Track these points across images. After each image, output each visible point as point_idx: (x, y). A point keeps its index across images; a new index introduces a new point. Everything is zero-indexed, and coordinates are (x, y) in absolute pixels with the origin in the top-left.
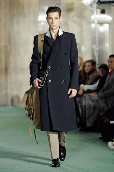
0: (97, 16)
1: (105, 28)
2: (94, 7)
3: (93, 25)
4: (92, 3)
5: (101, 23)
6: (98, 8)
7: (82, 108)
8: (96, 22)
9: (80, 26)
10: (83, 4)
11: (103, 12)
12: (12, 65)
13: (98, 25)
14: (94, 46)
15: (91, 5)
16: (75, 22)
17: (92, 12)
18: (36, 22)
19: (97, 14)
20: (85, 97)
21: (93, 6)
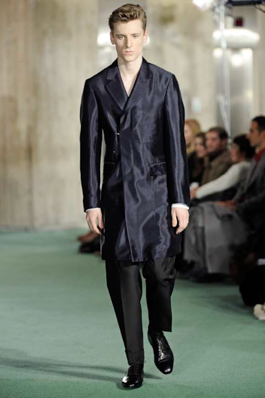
0: (226, 32)
1: (244, 59)
2: (219, 14)
3: (218, 53)
4: (215, 4)
5: (235, 48)
6: (227, 15)
7: (196, 234)
8: (224, 45)
9: (190, 54)
10: (195, 8)
11: (239, 23)
12: (41, 142)
13: (229, 53)
14: (221, 99)
15: (213, 9)
16: (178, 46)
17: (216, 25)
18: (94, 48)
19: (226, 27)
20: (202, 209)
21: (217, 10)
